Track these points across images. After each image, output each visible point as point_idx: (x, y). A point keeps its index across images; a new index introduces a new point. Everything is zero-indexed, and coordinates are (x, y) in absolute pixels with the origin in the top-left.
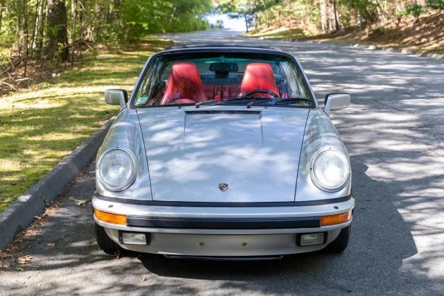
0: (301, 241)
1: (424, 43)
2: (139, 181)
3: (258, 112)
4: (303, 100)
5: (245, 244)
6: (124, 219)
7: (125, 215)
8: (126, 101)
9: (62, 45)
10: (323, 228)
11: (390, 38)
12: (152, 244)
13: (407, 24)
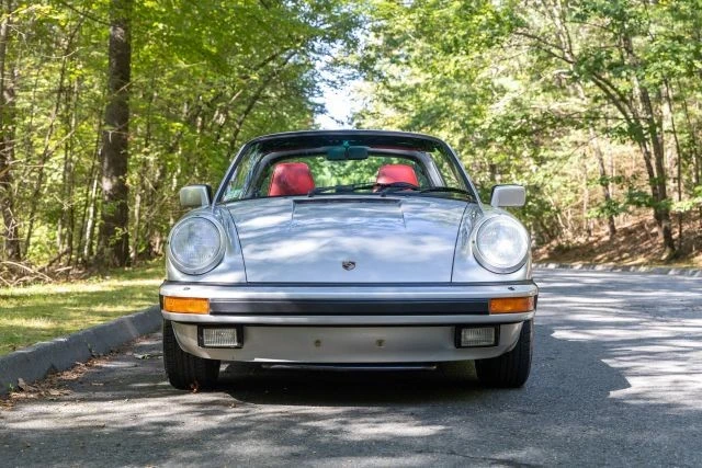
0: (463, 340)
1: (626, 258)
2: (228, 259)
3: (396, 201)
4: (453, 190)
5: (380, 343)
6: (206, 306)
7: (206, 299)
8: (211, 202)
9: (121, 230)
10: (492, 317)
11: (577, 255)
12: (245, 345)
13: (600, 238)
